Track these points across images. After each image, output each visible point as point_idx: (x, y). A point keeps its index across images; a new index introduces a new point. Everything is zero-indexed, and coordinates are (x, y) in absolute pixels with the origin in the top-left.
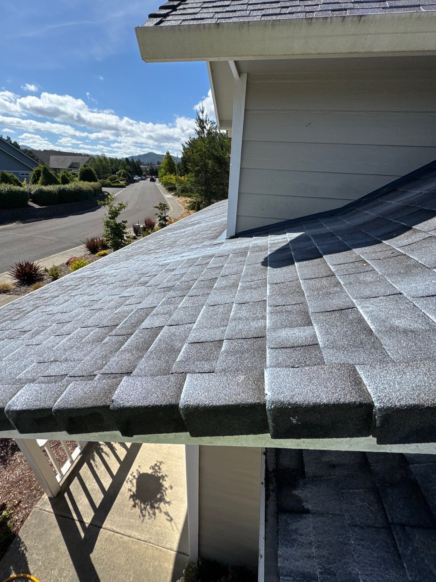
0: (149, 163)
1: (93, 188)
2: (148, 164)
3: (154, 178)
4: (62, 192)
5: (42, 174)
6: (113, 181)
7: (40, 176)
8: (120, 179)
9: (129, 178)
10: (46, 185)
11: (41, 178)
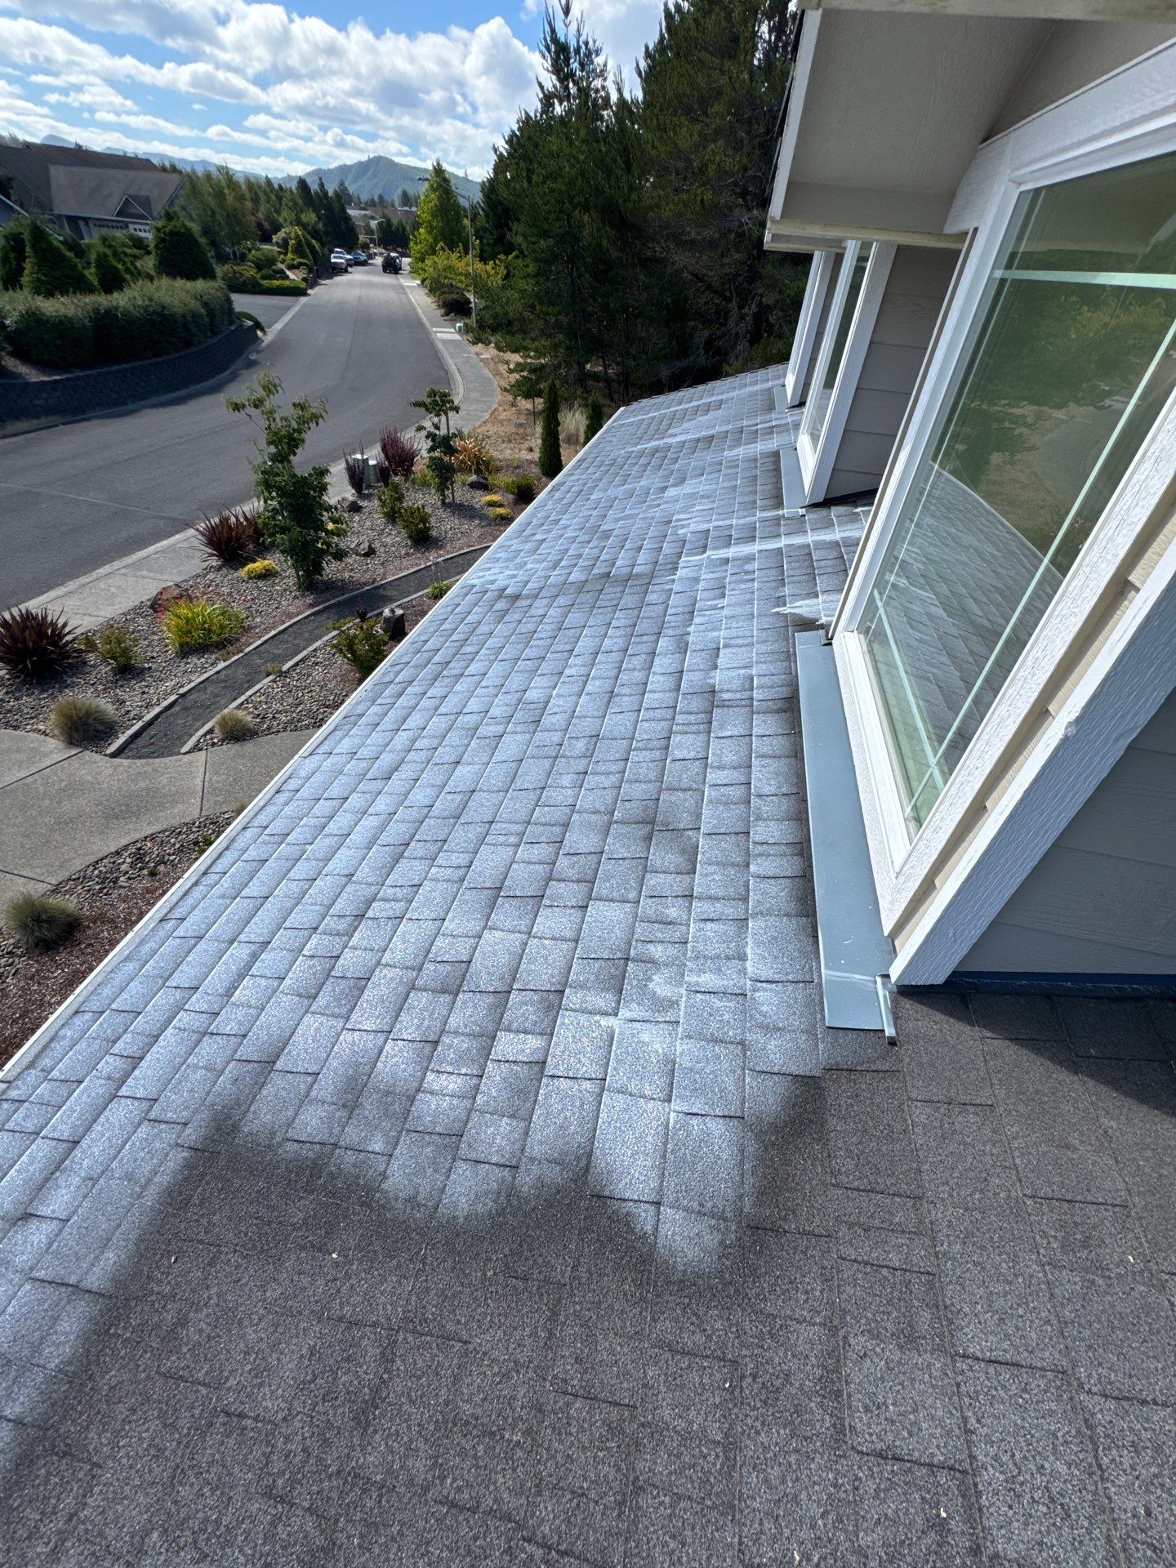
0: (376, 198)
1: (205, 305)
2: (372, 204)
3: (394, 259)
4: (104, 321)
5: (28, 249)
6: (265, 271)
7: (24, 259)
8: (289, 262)
9: (315, 259)
10: (49, 294)
11: (28, 266)
